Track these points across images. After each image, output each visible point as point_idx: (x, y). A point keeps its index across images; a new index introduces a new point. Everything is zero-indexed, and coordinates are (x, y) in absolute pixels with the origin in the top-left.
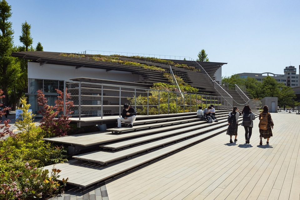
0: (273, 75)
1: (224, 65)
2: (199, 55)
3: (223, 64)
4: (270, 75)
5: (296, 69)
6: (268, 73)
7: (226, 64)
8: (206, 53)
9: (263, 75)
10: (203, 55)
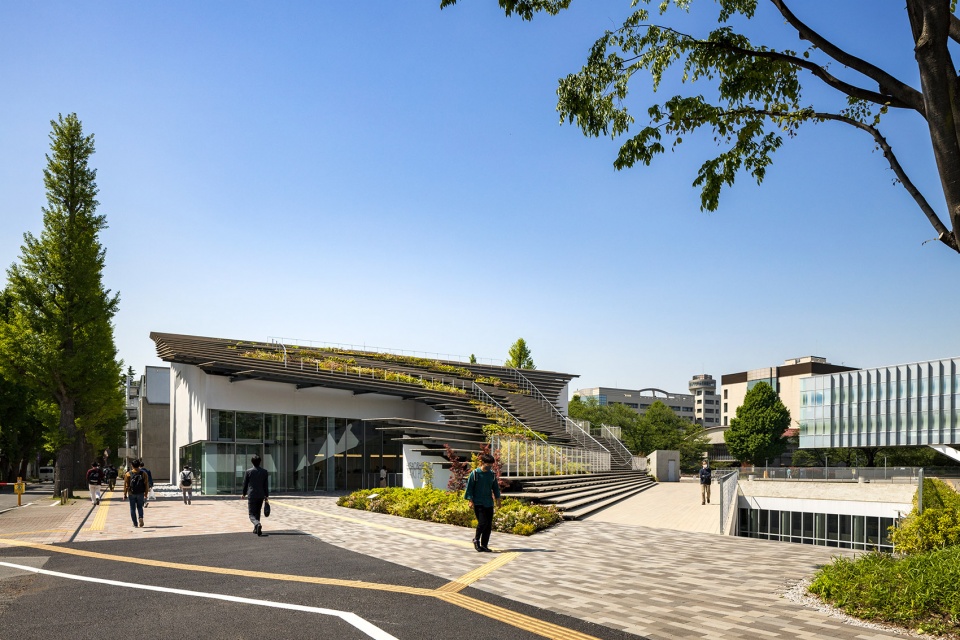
0: (665, 396)
1: (574, 379)
2: (514, 351)
3: (569, 377)
4: (659, 395)
5: (714, 382)
6: (653, 390)
7: (578, 376)
8: (528, 346)
9: (642, 394)
10: (521, 352)
